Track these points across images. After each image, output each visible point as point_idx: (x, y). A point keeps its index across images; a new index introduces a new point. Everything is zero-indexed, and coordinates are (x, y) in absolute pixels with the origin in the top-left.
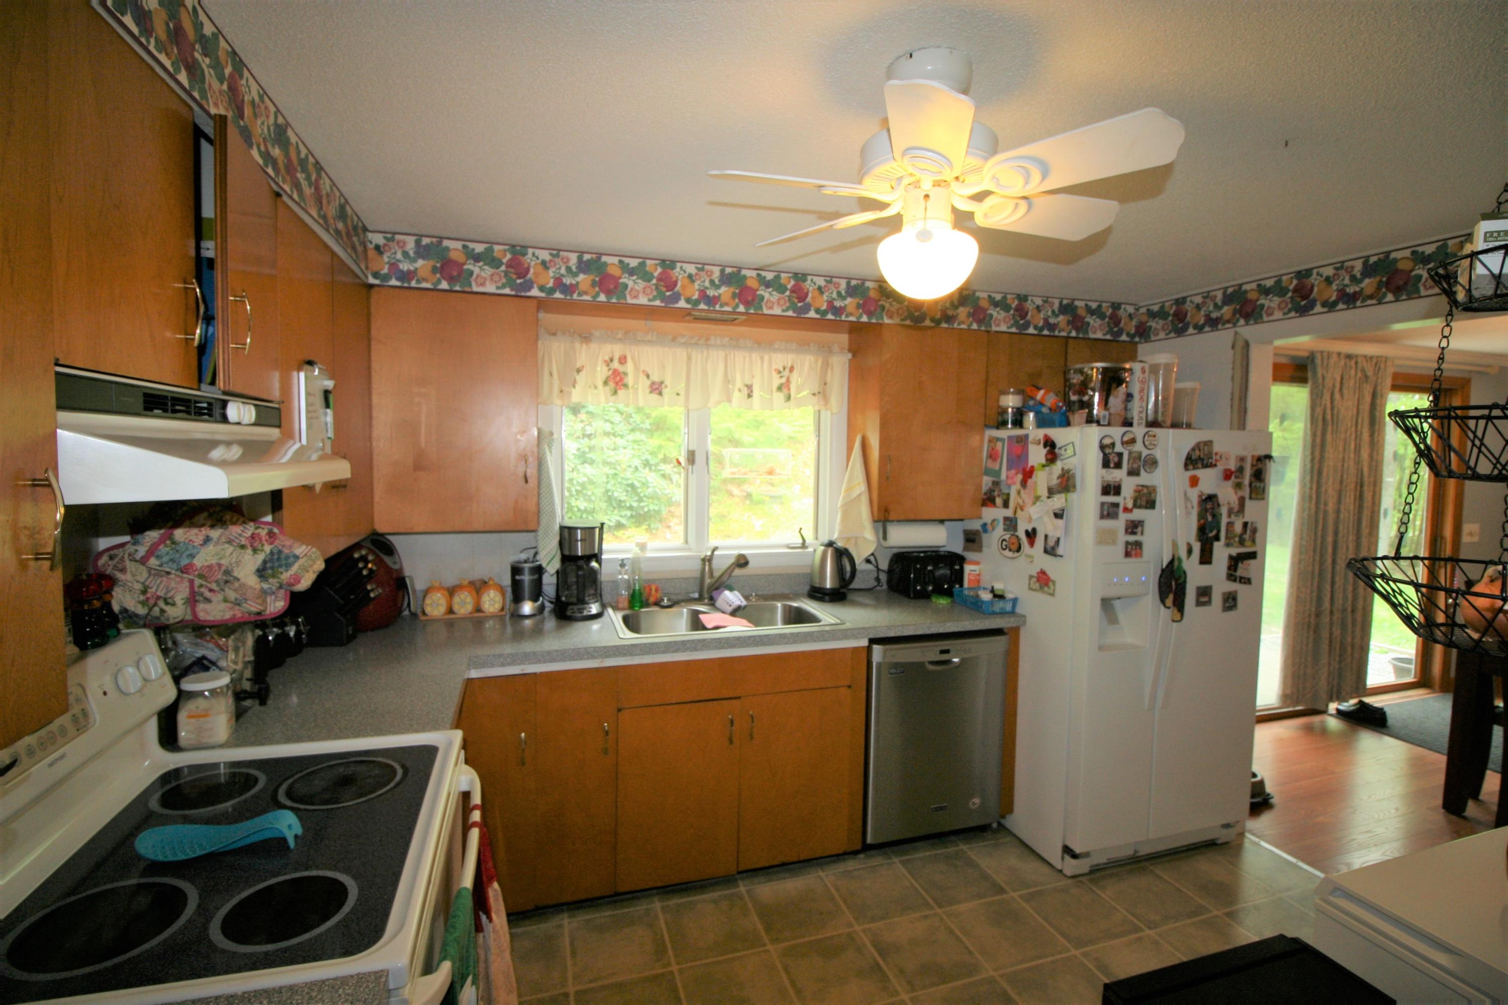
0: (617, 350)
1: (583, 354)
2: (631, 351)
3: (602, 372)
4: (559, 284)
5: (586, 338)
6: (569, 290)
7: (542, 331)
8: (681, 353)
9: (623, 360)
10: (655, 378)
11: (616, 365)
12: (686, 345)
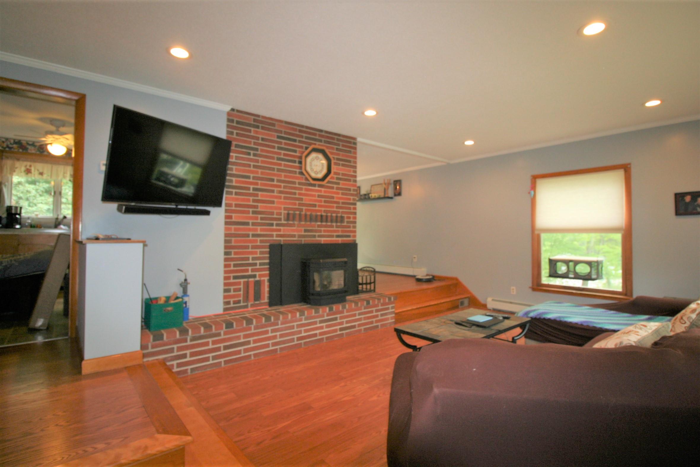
0: (28, 164)
1: (17, 164)
2: (32, 164)
3: (23, 169)
4: (8, 147)
5: (18, 160)
6: (10, 148)
7: (4, 157)
8: (49, 166)
9: (30, 166)
10: (41, 171)
11: (28, 167)
12: (51, 163)
